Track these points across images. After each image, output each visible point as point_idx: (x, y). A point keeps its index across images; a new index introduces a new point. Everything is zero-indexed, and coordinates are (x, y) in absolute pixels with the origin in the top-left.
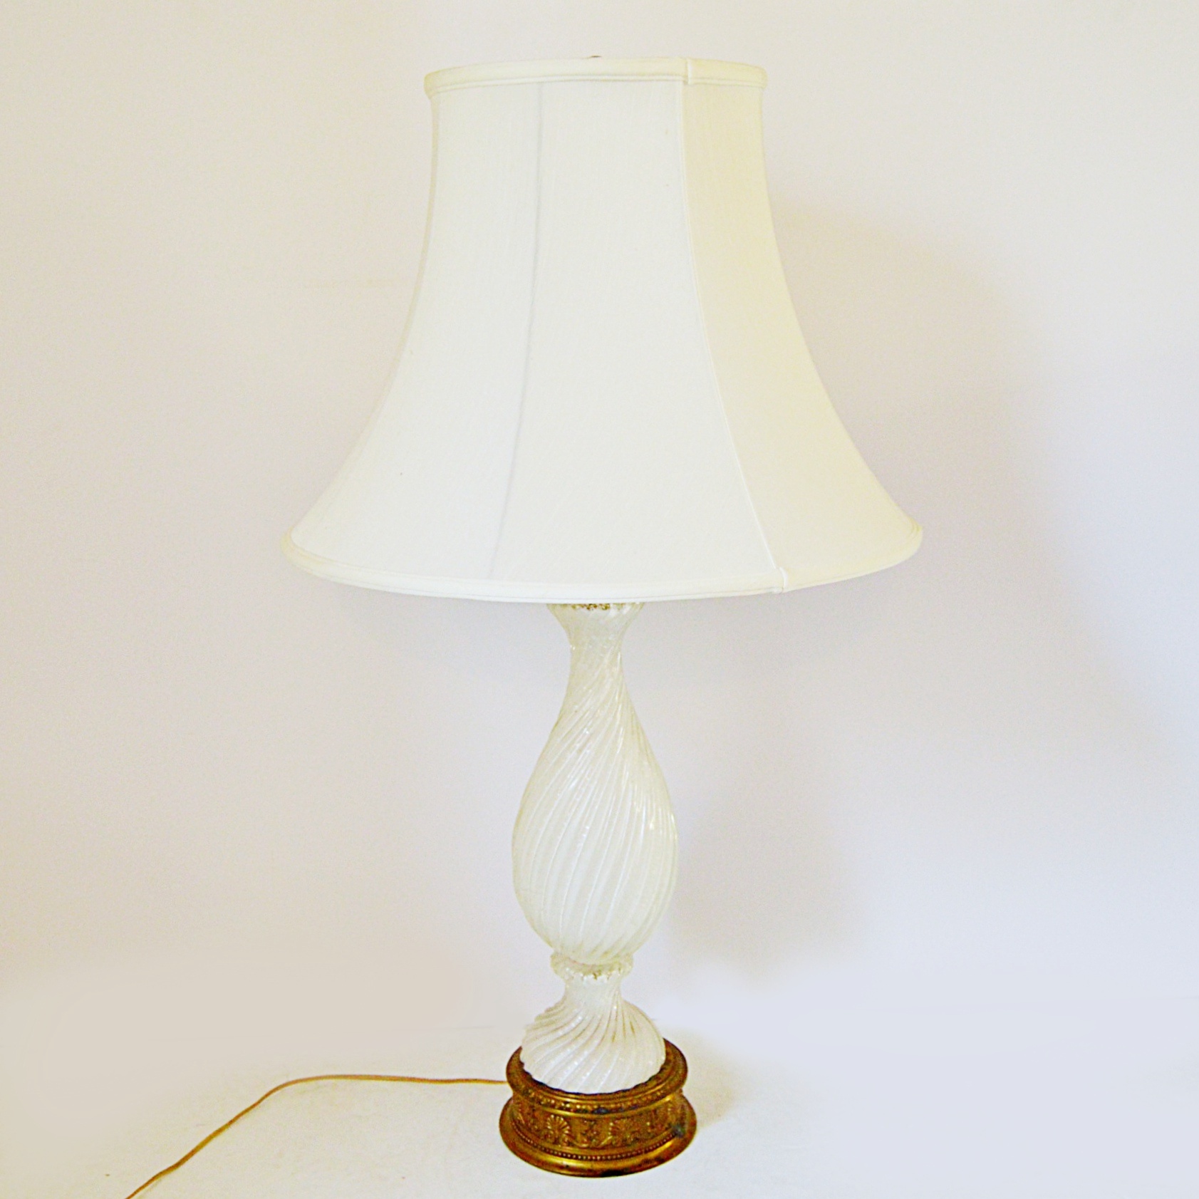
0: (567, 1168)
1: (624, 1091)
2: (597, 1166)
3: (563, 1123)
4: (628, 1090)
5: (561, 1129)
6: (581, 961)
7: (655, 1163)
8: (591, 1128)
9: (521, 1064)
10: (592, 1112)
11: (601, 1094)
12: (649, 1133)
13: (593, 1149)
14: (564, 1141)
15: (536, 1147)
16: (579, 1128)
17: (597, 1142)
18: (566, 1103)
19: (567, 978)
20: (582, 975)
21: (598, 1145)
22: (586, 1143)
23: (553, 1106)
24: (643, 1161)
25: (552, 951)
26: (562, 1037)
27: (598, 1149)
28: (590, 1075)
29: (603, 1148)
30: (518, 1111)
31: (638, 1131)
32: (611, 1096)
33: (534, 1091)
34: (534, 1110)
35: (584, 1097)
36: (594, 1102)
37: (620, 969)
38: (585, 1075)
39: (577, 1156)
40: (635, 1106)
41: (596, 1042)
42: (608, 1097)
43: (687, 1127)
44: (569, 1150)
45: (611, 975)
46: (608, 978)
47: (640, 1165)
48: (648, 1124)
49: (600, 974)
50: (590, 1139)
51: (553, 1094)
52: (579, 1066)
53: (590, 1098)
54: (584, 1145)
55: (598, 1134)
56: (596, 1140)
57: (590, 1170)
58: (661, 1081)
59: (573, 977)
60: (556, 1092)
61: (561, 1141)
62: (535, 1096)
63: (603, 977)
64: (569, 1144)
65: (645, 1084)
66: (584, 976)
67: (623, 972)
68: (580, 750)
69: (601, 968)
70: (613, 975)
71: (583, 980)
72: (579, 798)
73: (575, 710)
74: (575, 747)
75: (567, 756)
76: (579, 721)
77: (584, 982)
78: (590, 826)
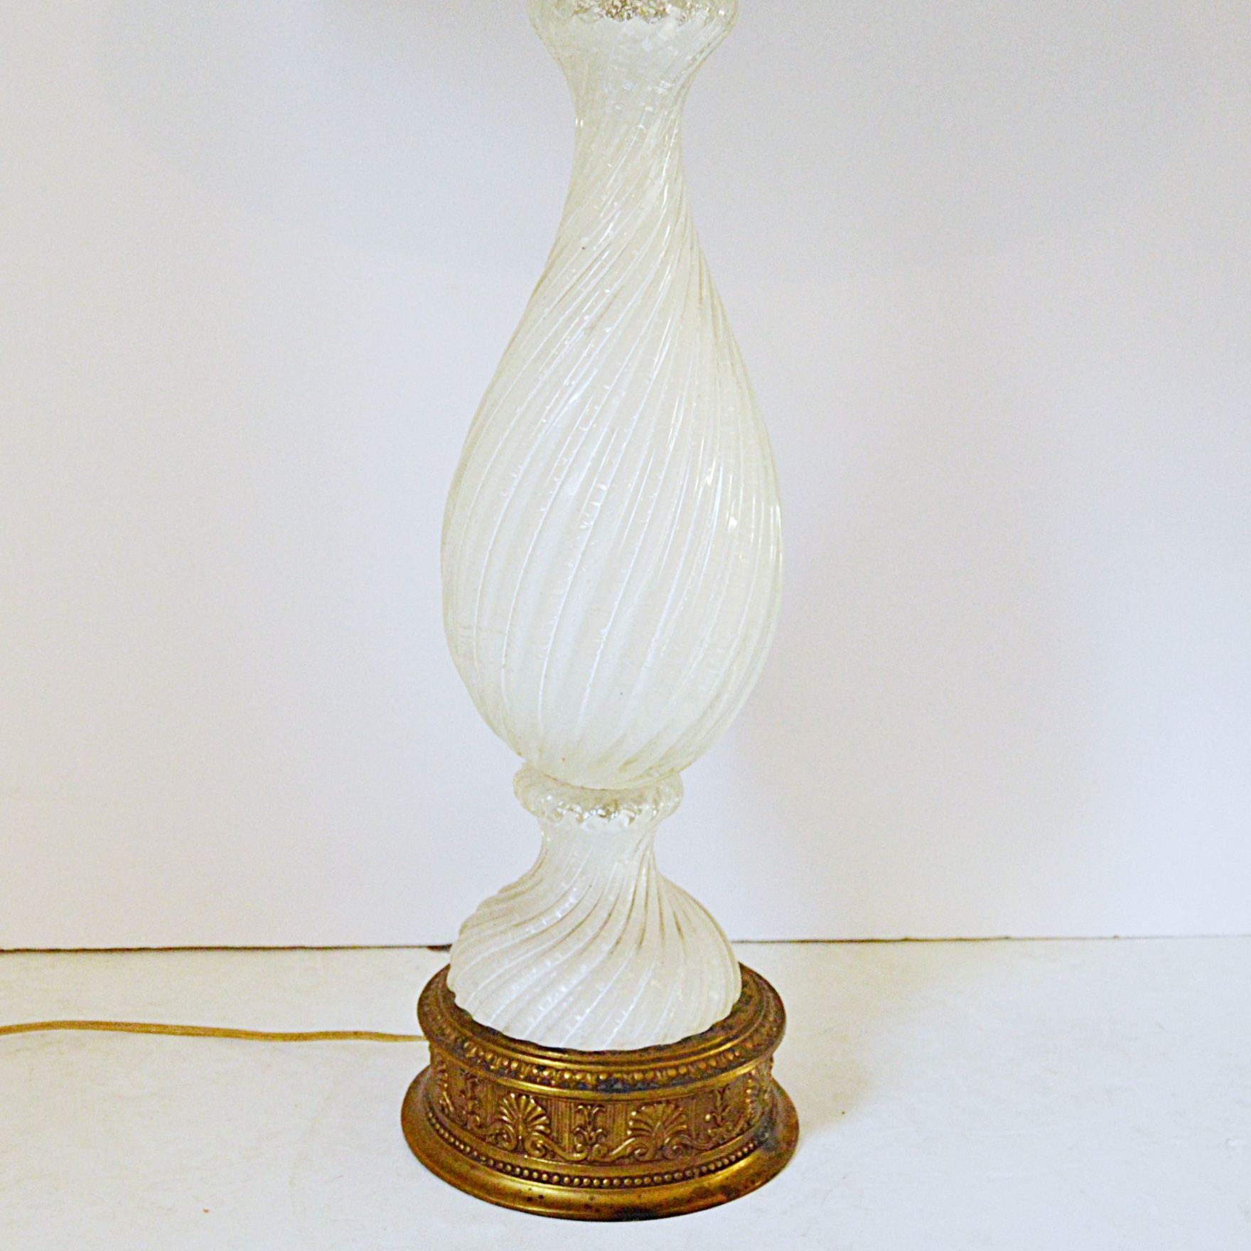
0: (540, 1200)
1: (659, 1048)
2: (602, 1198)
3: (534, 1109)
4: (668, 1046)
5: (528, 1122)
6: (577, 782)
7: (721, 1197)
8: (592, 1121)
9: (450, 995)
10: (595, 1088)
11: (613, 1053)
12: (709, 1137)
13: (592, 1163)
14: (534, 1145)
15: (477, 1159)
16: (570, 1119)
17: (604, 1150)
18: (542, 1068)
20: (579, 810)
21: (604, 1156)
22: (581, 1152)
23: (515, 1075)
24: (694, 1191)
25: (519, 763)
26: (533, 937)
27: (603, 1164)
28: (592, 1012)
29: (612, 1164)
30: (442, 1087)
31: (688, 1132)
32: (636, 1057)
33: (476, 1043)
34: (474, 1085)
35: (579, 1058)
36: (601, 1068)
37: (656, 803)
38: (581, 1013)
39: (561, 1177)
40: (684, 1080)
41: (607, 947)
42: (629, 1057)
43: (781, 1131)
44: (544, 1164)
45: (640, 811)
46: (632, 820)
47: (689, 1201)
48: (708, 1117)
49: (617, 809)
50: (588, 1144)
51: (515, 1050)
52: (570, 994)
53: (591, 1059)
54: (577, 1156)
55: (606, 1133)
56: (602, 1144)
57: (587, 1206)
58: (734, 1032)
59: (560, 816)
60: (523, 1048)
61: (528, 1145)
62: (477, 1054)
63: (622, 816)
64: (546, 1153)
65: (703, 1036)
66: (583, 813)
67: (663, 807)
68: (592, 327)
69: (618, 796)
70: (643, 812)
71: (581, 820)
72: (586, 430)
73: (582, 246)
74: (582, 321)
75: (565, 340)
76: (589, 268)
77: (584, 826)
78: (608, 486)
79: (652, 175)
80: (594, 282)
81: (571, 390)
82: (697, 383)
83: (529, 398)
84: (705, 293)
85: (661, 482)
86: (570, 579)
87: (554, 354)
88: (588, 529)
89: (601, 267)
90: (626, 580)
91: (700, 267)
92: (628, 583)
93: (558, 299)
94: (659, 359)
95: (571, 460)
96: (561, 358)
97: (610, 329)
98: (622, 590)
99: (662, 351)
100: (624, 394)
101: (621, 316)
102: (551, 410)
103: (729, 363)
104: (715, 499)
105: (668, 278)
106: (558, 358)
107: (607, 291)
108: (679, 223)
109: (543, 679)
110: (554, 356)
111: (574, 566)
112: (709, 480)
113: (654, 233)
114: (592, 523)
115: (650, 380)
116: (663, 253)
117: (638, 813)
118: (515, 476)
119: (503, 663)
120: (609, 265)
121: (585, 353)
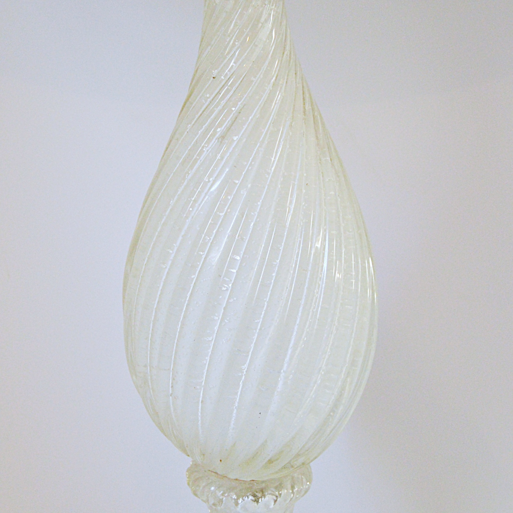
6: (232, 476)
19: (212, 501)
20: (234, 497)
25: (188, 462)
37: (293, 488)
45: (280, 495)
46: (275, 501)
49: (263, 495)
59: (221, 500)
63: (268, 499)
66: (238, 499)
67: (297, 491)
68: (223, 137)
69: (264, 485)
70: (282, 495)
71: (237, 504)
72: (222, 214)
73: (213, 76)
74: (215, 132)
75: (203, 147)
76: (219, 93)
77: (239, 508)
78: (241, 256)
79: (263, 20)
80: (223, 103)
81: (209, 184)
82: (305, 175)
83: (179, 193)
84: (308, 107)
85: (281, 251)
86: (216, 328)
87: (196, 159)
88: (227, 290)
89: (228, 91)
90: (259, 327)
91: (303, 87)
92: (260, 329)
93: (197, 117)
94: (275, 158)
95: (212, 238)
96: (201, 161)
97: (237, 137)
98: (256, 335)
99: (277, 152)
100: (249, 186)
101: (245, 127)
102: (195, 201)
103: (328, 158)
104: (323, 261)
105: (278, 97)
106: (199, 161)
107: (233, 109)
108: (285, 55)
109: (200, 404)
110: (196, 160)
111: (219, 319)
112: (318, 245)
113: (267, 63)
114: (230, 285)
115: (269, 174)
116: (274, 78)
117: (279, 496)
118: (171, 252)
119: (171, 392)
120: (234, 89)
121: (218, 157)
